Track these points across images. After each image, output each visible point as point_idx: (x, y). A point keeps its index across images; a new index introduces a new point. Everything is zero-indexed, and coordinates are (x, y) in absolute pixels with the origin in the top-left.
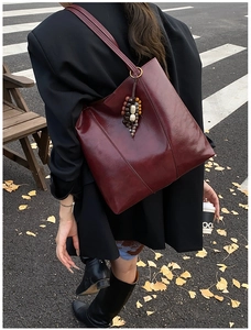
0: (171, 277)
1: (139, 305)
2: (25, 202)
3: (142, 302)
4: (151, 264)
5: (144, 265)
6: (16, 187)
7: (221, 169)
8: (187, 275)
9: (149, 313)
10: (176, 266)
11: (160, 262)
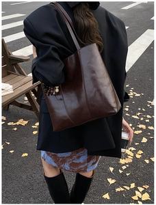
0: (132, 155)
1: (121, 171)
2: (35, 129)
3: (122, 169)
6: (27, 122)
7: (139, 95)
8: (140, 152)
9: (128, 174)
10: (133, 149)
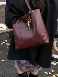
4: (50, 73)
5: (47, 73)
11: (53, 73)
